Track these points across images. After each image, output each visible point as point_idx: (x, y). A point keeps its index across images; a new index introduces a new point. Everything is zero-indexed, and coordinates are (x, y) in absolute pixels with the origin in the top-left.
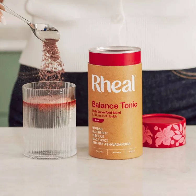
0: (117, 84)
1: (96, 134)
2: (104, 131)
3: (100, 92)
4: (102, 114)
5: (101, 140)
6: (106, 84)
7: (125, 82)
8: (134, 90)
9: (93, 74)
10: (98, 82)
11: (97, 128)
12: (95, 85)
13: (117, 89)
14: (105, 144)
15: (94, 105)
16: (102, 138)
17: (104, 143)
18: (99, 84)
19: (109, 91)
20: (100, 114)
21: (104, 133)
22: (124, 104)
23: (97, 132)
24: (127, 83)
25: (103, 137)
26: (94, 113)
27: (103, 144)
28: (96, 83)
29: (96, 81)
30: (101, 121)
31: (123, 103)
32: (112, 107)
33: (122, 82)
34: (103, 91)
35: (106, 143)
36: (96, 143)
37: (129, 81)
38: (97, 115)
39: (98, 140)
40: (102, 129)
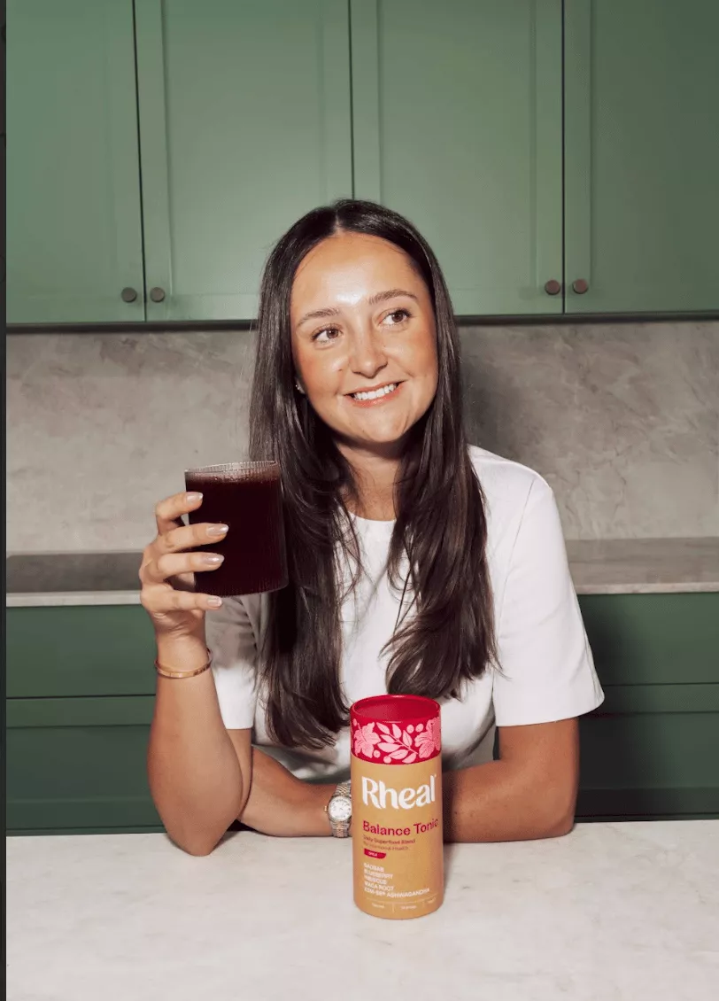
0: (408, 794)
1: (372, 876)
2: (386, 872)
3: (378, 807)
4: (383, 845)
5: (381, 887)
6: (388, 796)
7: (419, 791)
8: (433, 799)
9: (366, 776)
10: (375, 789)
11: (374, 868)
12: (369, 795)
13: (409, 803)
14: (389, 895)
15: (366, 828)
16: (383, 885)
17: (386, 892)
18: (377, 794)
19: (395, 805)
20: (378, 844)
21: (386, 876)
22: (420, 827)
23: (372, 873)
24: (424, 790)
25: (385, 882)
26: (367, 841)
27: (384, 893)
28: (371, 793)
29: (370, 787)
30: (381, 856)
31: (417, 825)
32: (399, 832)
33: (416, 790)
34: (384, 806)
35: (390, 892)
36: (372, 892)
37: (427, 787)
38: (373, 846)
39: (376, 886)
40: (382, 869)
